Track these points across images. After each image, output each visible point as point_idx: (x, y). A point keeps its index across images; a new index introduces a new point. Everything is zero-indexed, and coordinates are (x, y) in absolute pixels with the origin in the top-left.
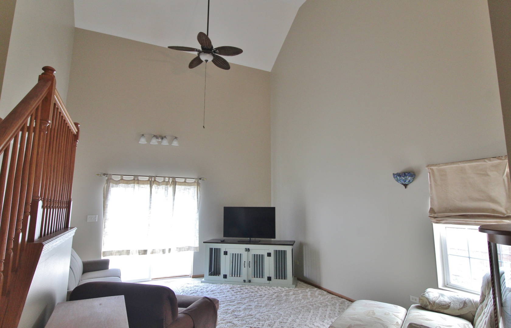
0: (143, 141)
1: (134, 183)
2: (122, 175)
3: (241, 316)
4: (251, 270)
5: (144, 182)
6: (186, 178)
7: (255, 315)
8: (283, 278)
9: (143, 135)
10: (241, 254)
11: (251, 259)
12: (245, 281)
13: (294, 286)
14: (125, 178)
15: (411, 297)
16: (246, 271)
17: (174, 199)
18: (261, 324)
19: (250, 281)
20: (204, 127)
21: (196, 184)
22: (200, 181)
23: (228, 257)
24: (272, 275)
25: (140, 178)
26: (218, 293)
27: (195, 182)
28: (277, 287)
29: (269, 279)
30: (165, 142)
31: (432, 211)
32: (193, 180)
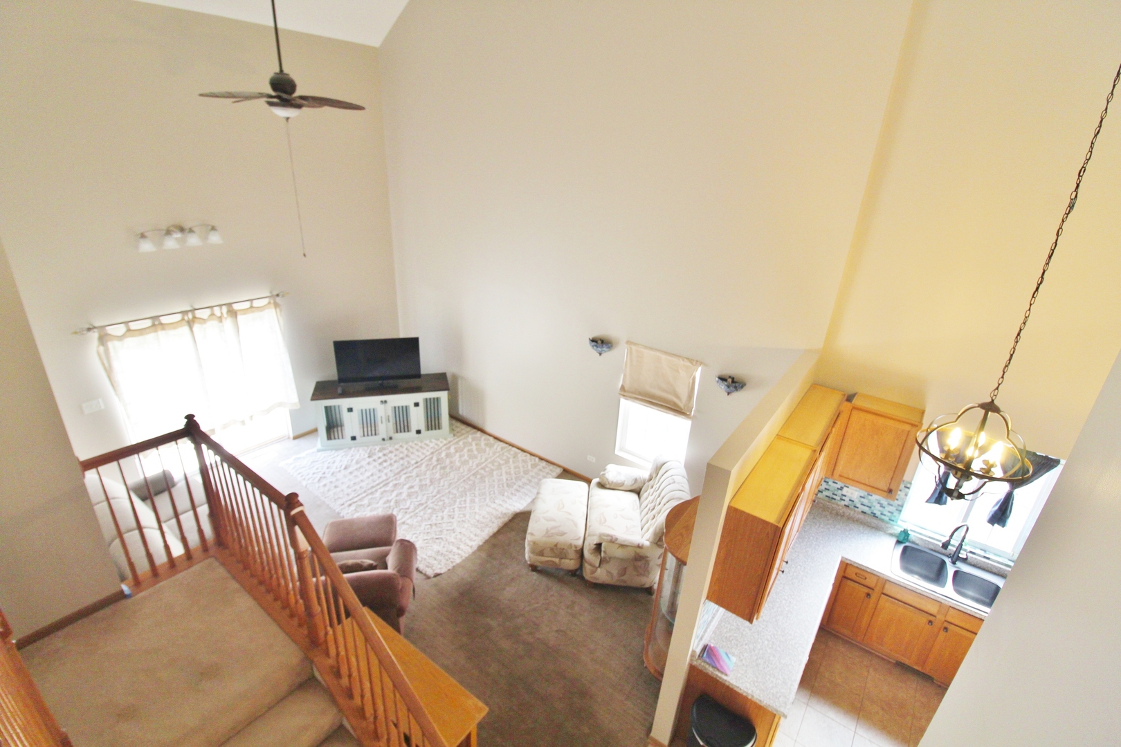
0: (146, 247)
1: (156, 331)
2: (126, 323)
3: (410, 510)
4: (391, 425)
5: (174, 325)
6: (251, 300)
7: (426, 502)
8: (437, 427)
9: (143, 236)
10: (374, 409)
11: (390, 413)
12: (384, 439)
13: (452, 435)
14: (133, 326)
15: (589, 456)
16: (385, 428)
17: (239, 342)
18: (440, 518)
19: (391, 438)
20: (305, 255)
21: (272, 306)
22: (278, 300)
23: (355, 414)
24: (422, 427)
25: (164, 320)
26: (356, 469)
27: (269, 303)
28: (431, 442)
29: (418, 432)
30: (193, 240)
31: (623, 388)
32: (266, 301)
